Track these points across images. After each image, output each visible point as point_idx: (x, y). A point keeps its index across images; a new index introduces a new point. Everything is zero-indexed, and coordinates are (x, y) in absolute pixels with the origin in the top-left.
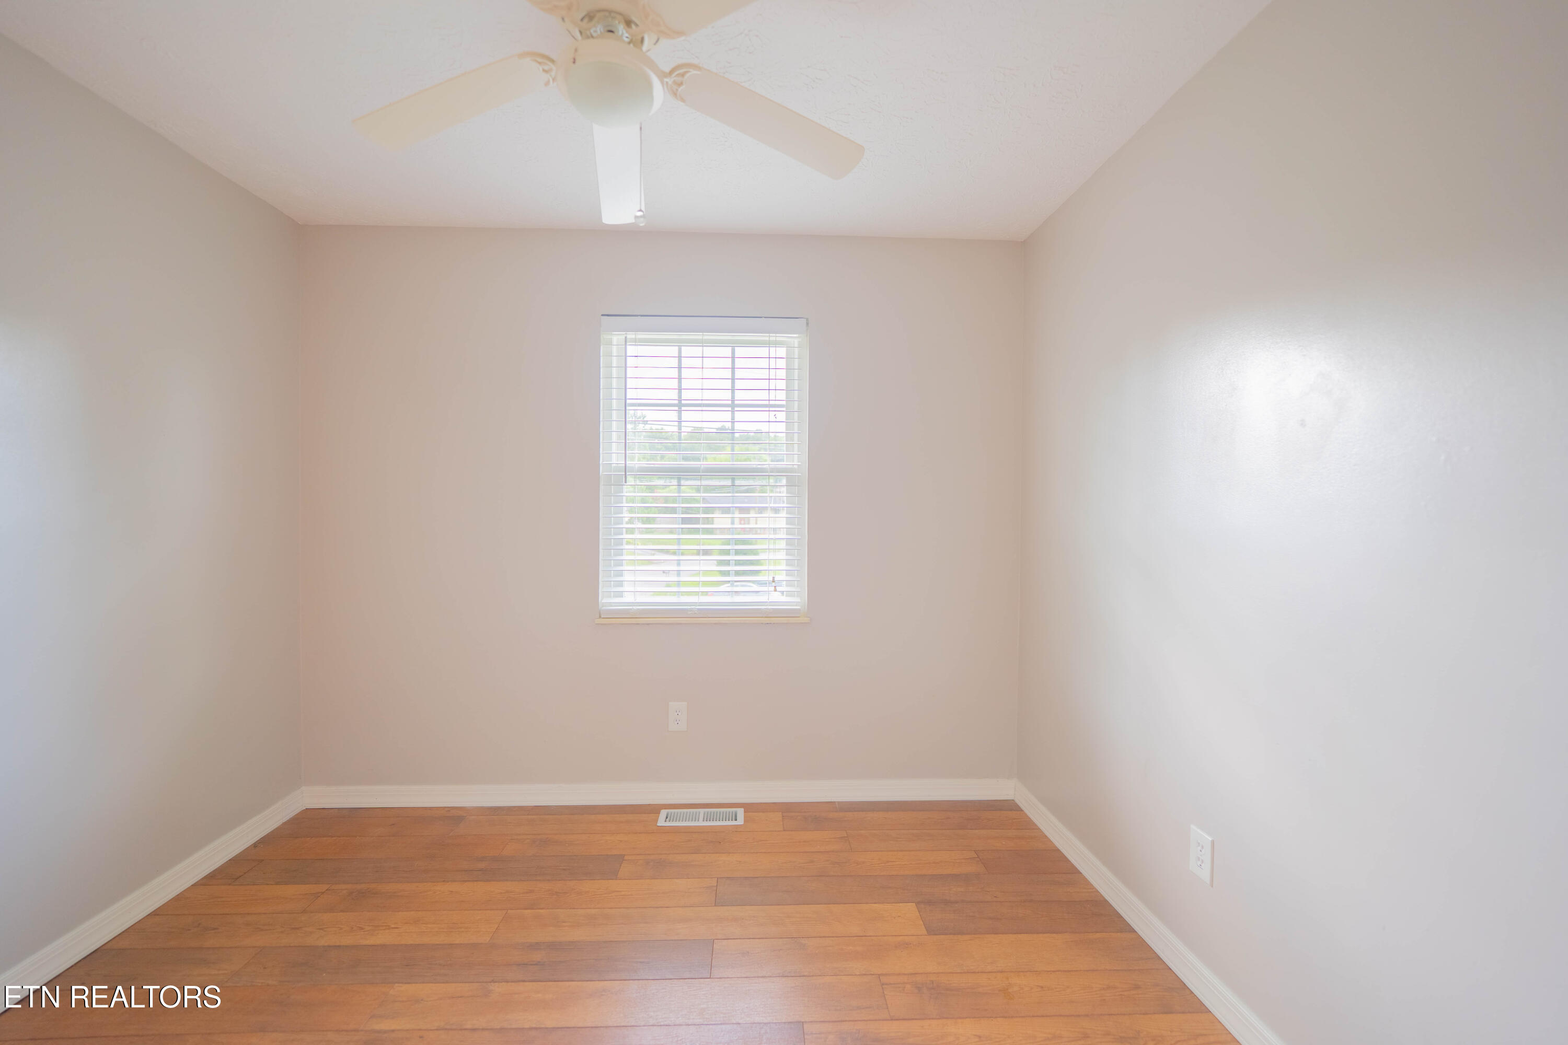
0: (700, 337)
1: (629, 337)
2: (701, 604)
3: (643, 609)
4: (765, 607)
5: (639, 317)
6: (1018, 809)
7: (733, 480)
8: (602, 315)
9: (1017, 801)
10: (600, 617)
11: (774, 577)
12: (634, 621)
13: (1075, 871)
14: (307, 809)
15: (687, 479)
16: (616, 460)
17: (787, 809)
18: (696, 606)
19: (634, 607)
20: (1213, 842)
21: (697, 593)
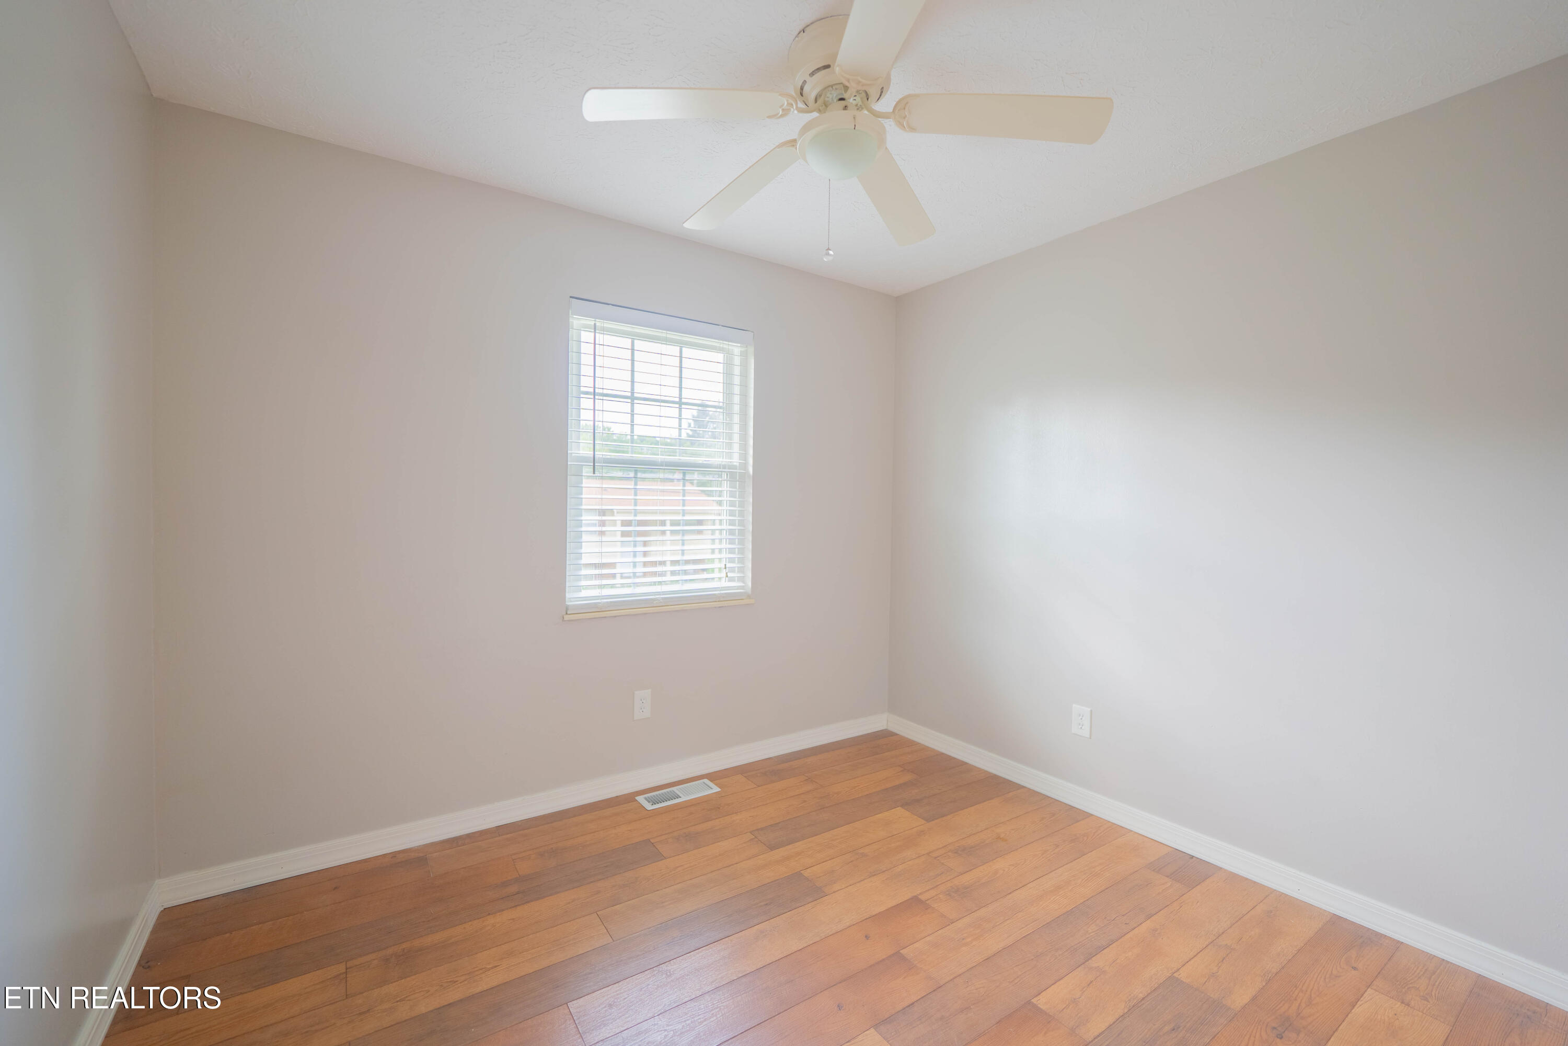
0: (664, 335)
1: (598, 324)
2: (664, 593)
3: (611, 602)
4: (719, 592)
5: (611, 306)
6: (893, 734)
7: (684, 474)
8: (571, 297)
9: (891, 729)
10: (567, 614)
11: (725, 565)
12: (597, 615)
13: (964, 763)
14: (165, 909)
15: (644, 472)
16: (586, 452)
17: (744, 770)
18: (660, 595)
19: (603, 601)
20: (1091, 711)
21: (655, 583)
